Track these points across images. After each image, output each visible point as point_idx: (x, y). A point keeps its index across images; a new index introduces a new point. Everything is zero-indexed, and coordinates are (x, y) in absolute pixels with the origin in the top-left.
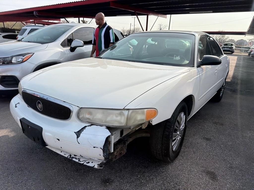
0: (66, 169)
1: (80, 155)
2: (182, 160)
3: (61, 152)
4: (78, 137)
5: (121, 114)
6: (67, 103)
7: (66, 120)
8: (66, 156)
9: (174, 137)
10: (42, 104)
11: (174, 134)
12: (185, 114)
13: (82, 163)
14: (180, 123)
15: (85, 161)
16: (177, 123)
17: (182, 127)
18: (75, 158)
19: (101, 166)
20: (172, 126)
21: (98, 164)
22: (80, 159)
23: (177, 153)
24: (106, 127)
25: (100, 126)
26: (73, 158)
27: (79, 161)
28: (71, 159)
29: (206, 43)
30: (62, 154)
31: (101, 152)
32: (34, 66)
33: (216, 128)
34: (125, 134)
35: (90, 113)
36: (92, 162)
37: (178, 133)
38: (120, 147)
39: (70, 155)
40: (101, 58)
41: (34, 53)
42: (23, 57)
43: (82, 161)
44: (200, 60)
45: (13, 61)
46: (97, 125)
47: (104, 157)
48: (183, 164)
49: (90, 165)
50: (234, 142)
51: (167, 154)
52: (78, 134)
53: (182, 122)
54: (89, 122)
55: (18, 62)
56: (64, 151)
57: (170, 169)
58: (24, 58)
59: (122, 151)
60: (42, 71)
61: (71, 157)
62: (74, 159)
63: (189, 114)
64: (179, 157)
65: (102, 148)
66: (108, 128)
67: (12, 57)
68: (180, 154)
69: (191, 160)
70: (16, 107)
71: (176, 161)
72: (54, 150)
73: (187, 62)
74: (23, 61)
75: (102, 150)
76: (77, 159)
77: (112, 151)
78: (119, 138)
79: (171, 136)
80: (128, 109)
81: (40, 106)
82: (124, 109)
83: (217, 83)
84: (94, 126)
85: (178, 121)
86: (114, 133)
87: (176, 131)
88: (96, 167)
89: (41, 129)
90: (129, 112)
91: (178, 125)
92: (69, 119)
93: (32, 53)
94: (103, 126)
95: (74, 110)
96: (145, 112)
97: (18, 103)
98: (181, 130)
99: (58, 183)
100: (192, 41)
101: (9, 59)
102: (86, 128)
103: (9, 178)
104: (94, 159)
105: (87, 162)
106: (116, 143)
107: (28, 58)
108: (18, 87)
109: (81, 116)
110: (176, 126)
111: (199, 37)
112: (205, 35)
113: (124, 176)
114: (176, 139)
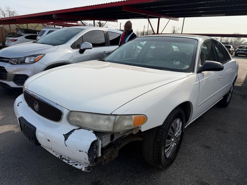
0: (60, 168)
1: (68, 157)
2: (176, 168)
3: (53, 152)
4: (66, 139)
5: (109, 119)
6: (59, 105)
7: (58, 122)
8: (57, 156)
9: (167, 144)
10: (38, 105)
11: (167, 140)
12: (182, 120)
13: (71, 164)
14: (174, 129)
15: (73, 163)
16: (171, 130)
17: (177, 134)
18: (65, 159)
19: (89, 170)
20: (165, 133)
21: (85, 167)
22: (69, 160)
23: (171, 161)
24: (93, 131)
25: (88, 130)
26: (63, 158)
27: (68, 162)
28: (61, 159)
29: (210, 48)
30: (54, 154)
31: (86, 156)
32: (44, 66)
33: (218, 135)
34: (116, 138)
35: (80, 117)
36: (80, 165)
37: (173, 140)
38: (109, 151)
39: (61, 156)
40: (104, 61)
41: (45, 54)
42: (35, 57)
43: (71, 163)
44: (201, 66)
45: (26, 62)
46: (85, 129)
47: (89, 161)
48: (177, 172)
49: (78, 167)
50: (235, 152)
51: (159, 161)
52: (66, 136)
53: (177, 128)
54: (78, 126)
55: (31, 62)
56: (56, 152)
57: (163, 176)
58: (36, 59)
59: (112, 156)
60: (47, 72)
61: (62, 157)
62: (64, 160)
63: (187, 120)
64: (173, 163)
65: (87, 152)
66: (96, 133)
67: (25, 58)
68: (175, 161)
69: (186, 169)
70: (18, 106)
71: (169, 168)
72: (47, 150)
73: (188, 67)
75: (87, 154)
76: (66, 160)
77: (100, 155)
78: (110, 142)
79: (163, 143)
80: (116, 115)
81: (37, 107)
82: (111, 115)
83: (222, 88)
84: (82, 129)
85: (172, 128)
86: (103, 138)
87: (169, 138)
88: (83, 169)
89: (35, 129)
90: (116, 117)
91: (172, 132)
92: (60, 121)
93: (43, 54)
94: (90, 130)
95: (65, 113)
96: (133, 118)
97: (21, 102)
98: (177, 137)
100: (194, 46)
101: (22, 59)
102: (75, 131)
103: (6, 173)
104: (80, 162)
105: (75, 164)
106: (105, 147)
107: (39, 59)
108: (23, 85)
109: (71, 119)
110: (170, 133)
111: (203, 41)
112: (210, 39)
113: (115, 180)
114: (169, 146)
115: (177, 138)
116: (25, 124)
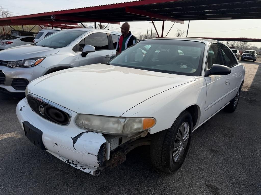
0: (66, 173)
1: (76, 161)
2: (184, 172)
3: (60, 156)
4: (74, 142)
5: (118, 122)
6: (67, 108)
7: (65, 125)
8: (64, 161)
9: (176, 148)
10: (44, 108)
11: (175, 144)
12: (189, 124)
13: (79, 168)
14: (182, 133)
15: (81, 167)
16: (179, 134)
17: (185, 138)
18: (72, 163)
19: (97, 173)
20: (173, 136)
21: (94, 171)
22: (77, 165)
23: (179, 165)
24: (102, 134)
25: (97, 133)
26: (70, 163)
27: (75, 167)
28: (68, 164)
29: (217, 51)
30: (61, 158)
31: (96, 159)
32: (45, 70)
33: (225, 140)
34: (124, 142)
35: (88, 120)
36: (88, 169)
37: (181, 143)
38: (117, 155)
39: (68, 160)
40: (109, 64)
41: (46, 57)
42: (35, 60)
43: (79, 167)
44: (208, 69)
45: (25, 65)
46: (94, 132)
47: (99, 164)
48: (185, 176)
49: (87, 171)
50: (242, 156)
51: (167, 165)
52: (75, 139)
53: (185, 132)
54: (86, 129)
55: (30, 65)
56: (62, 156)
57: (171, 180)
58: (36, 62)
59: (120, 160)
60: (50, 75)
61: (69, 162)
62: (71, 165)
63: (194, 124)
64: (181, 168)
65: (97, 155)
66: (105, 135)
67: (25, 61)
68: (183, 165)
69: (194, 173)
70: (21, 110)
71: (177, 172)
72: (54, 154)
73: (195, 70)
74: (35, 64)
75: (97, 157)
76: (74, 165)
77: (109, 158)
78: (118, 146)
79: (171, 146)
80: (125, 118)
81: (42, 110)
82: (120, 117)
83: (229, 93)
84: (91, 132)
85: (180, 131)
86: (111, 141)
87: (177, 141)
88: (92, 173)
89: (41, 133)
90: (125, 119)
91: (180, 136)
92: (68, 124)
93: (43, 57)
94: (99, 133)
95: (73, 116)
96: (143, 121)
97: (24, 106)
98: (184, 140)
99: (55, 187)
100: (201, 49)
101: (21, 63)
102: (84, 134)
103: (10, 180)
104: (89, 165)
105: (84, 168)
106: (114, 150)
107: (39, 62)
108: (25, 90)
109: (79, 122)
110: (178, 137)
111: (210, 45)
112: (217, 43)
113: (123, 185)
114: (177, 150)
115: (185, 142)
116: (31, 128)
